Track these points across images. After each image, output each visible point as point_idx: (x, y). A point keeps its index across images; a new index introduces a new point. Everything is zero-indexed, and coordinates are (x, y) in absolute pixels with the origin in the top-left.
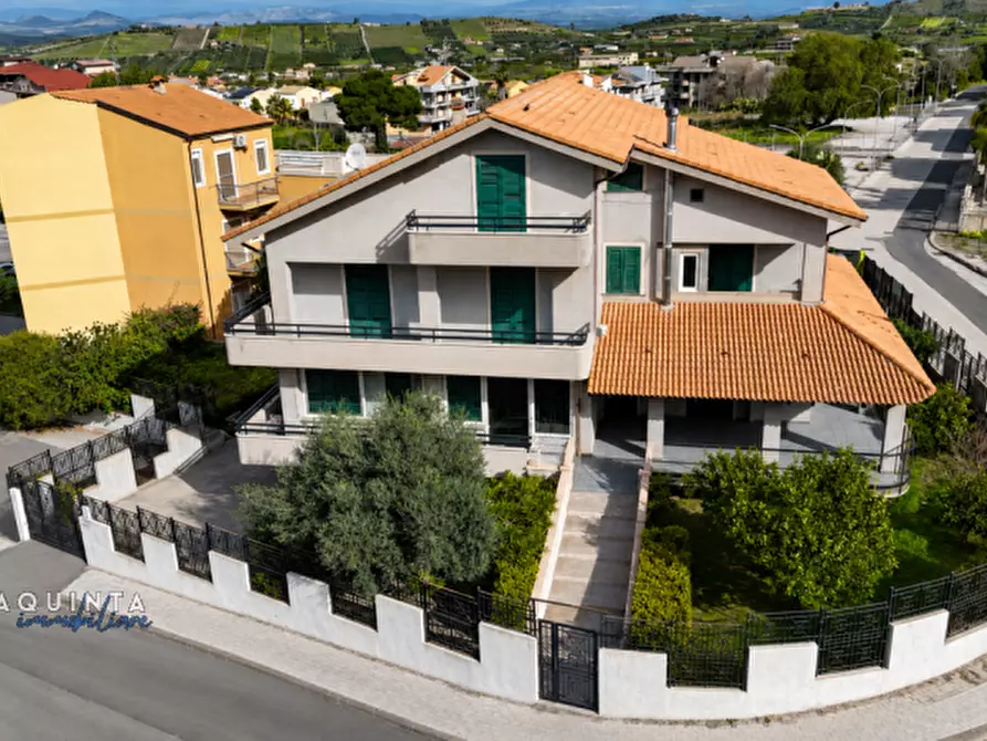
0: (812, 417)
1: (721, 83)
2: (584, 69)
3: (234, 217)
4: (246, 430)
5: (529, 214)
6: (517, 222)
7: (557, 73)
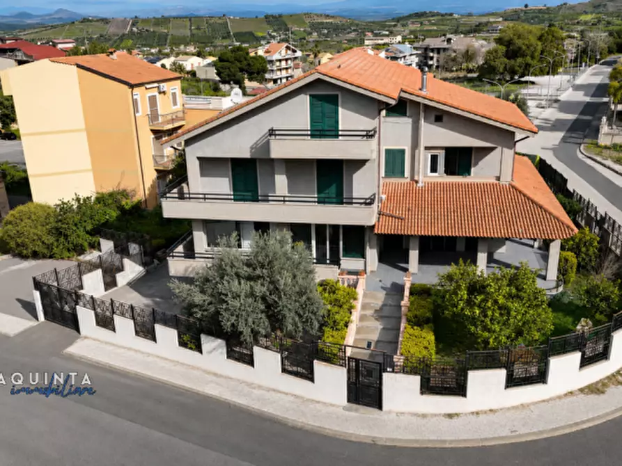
0: (506, 250)
1: (454, 54)
2: (368, 46)
3: (158, 134)
4: (173, 256)
5: (340, 128)
6: (333, 133)
7: (351, 48)
